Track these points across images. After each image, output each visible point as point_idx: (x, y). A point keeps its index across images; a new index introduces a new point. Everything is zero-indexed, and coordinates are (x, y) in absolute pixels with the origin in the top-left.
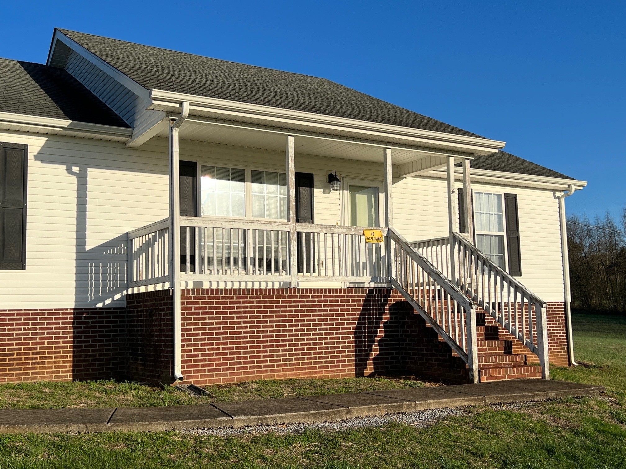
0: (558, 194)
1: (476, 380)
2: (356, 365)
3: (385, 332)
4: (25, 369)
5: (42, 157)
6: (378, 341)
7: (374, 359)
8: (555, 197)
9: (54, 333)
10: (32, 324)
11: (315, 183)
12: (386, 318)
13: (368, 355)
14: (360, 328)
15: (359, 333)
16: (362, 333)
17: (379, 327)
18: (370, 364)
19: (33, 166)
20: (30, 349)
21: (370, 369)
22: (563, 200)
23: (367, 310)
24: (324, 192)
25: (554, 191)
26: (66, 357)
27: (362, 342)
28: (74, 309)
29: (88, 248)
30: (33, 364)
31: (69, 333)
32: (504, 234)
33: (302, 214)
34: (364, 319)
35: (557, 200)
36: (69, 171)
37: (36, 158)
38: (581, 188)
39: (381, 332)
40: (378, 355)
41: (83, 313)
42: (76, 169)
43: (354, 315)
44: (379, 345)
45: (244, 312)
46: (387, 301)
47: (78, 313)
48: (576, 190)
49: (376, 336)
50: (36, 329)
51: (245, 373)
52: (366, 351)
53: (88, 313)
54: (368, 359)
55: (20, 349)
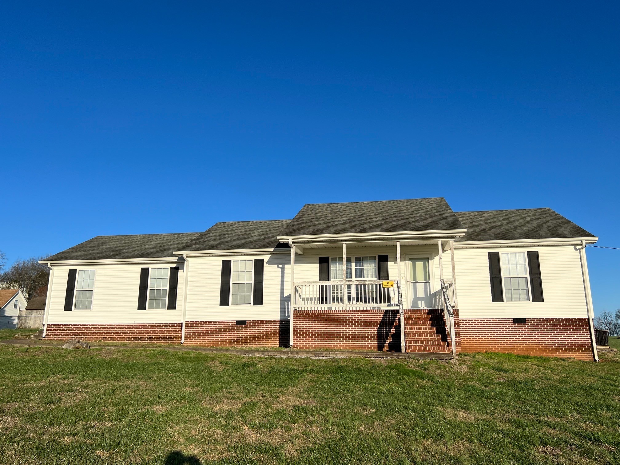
0: (578, 247)
1: (403, 351)
2: (378, 346)
3: (395, 331)
4: (263, 343)
5: (269, 263)
6: (391, 335)
7: (388, 344)
8: (576, 249)
9: (273, 329)
10: (265, 326)
11: (389, 259)
12: (395, 324)
13: (386, 342)
14: (381, 328)
15: (380, 330)
16: (382, 331)
17: (392, 328)
18: (386, 346)
19: (266, 266)
20: (264, 335)
21: (386, 348)
22: (583, 251)
23: (385, 320)
24: (395, 263)
25: (575, 245)
26: (277, 339)
27: (382, 335)
28: (280, 320)
29: (285, 296)
30: (265, 341)
31: (278, 329)
32: (528, 276)
33: (382, 275)
34: (383, 324)
35: (578, 251)
36: (278, 267)
37: (267, 263)
38: (596, 241)
39: (393, 330)
40: (391, 342)
41: (283, 322)
42: (280, 266)
43: (377, 322)
44: (391, 337)
45: (321, 320)
46: (397, 315)
47: (281, 322)
48: (586, 244)
49: (390, 333)
50: (266, 328)
51: (321, 346)
52: (384, 339)
53: (285, 322)
54: (386, 343)
55: (261, 335)
